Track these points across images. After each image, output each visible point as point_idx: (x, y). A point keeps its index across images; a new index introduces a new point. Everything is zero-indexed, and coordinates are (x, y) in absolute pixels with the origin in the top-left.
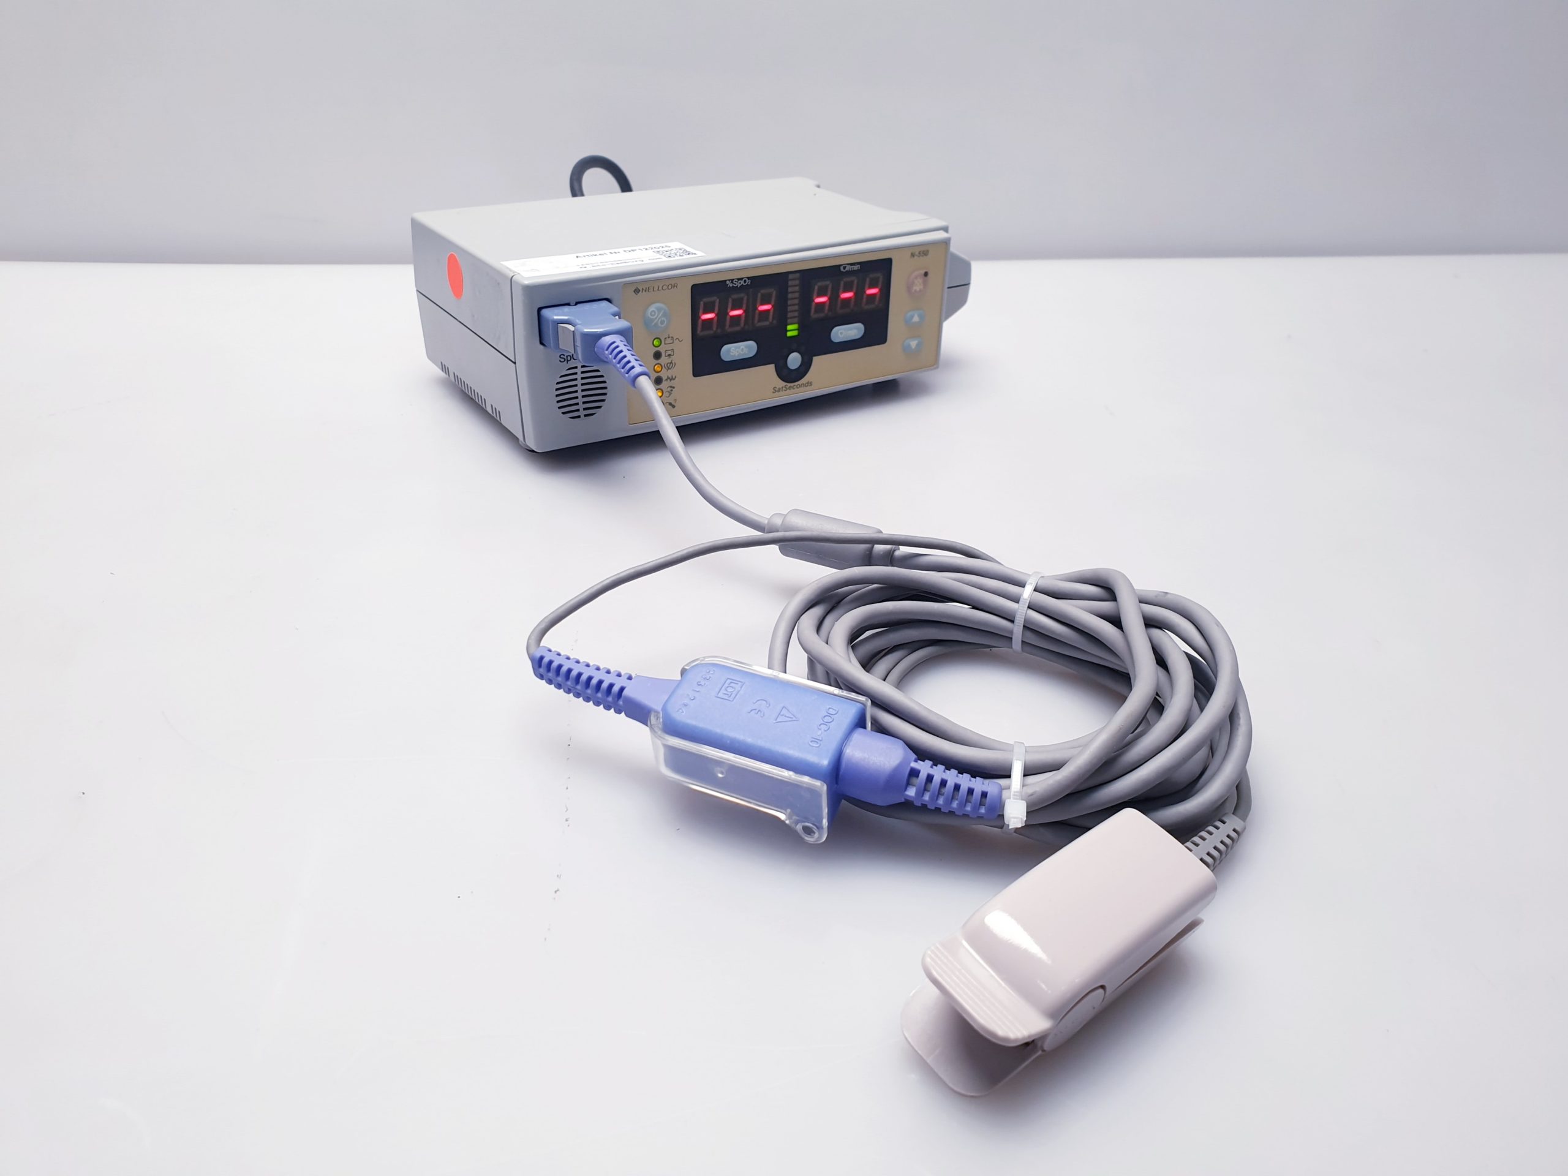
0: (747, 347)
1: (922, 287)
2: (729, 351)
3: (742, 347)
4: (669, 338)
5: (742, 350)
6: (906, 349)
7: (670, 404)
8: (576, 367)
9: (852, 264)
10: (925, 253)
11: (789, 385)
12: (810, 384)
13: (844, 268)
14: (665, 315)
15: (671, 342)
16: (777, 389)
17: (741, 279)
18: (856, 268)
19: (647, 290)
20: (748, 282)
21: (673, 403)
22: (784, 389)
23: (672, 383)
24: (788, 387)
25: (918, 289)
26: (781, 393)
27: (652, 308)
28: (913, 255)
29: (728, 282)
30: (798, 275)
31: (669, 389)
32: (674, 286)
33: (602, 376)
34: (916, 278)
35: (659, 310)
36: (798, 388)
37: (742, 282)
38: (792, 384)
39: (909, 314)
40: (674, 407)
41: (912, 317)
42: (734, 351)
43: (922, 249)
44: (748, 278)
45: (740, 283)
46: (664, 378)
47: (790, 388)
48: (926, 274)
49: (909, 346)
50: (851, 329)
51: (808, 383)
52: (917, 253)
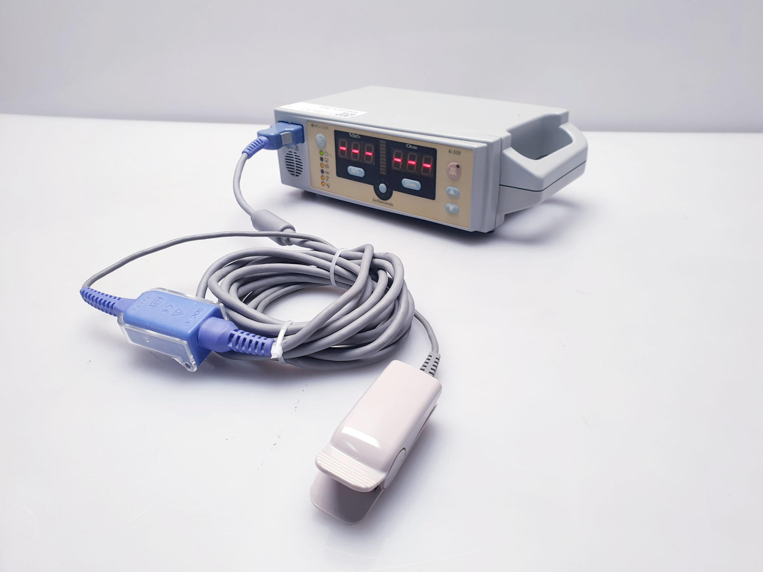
0: (359, 171)
1: (455, 174)
2: (350, 169)
3: (356, 170)
4: (326, 152)
5: (356, 171)
6: (447, 209)
7: (327, 185)
8: (292, 152)
9: (413, 145)
10: (459, 153)
11: (381, 200)
12: (391, 205)
13: (408, 146)
14: (323, 140)
15: (327, 155)
16: (375, 200)
17: (356, 134)
18: (415, 148)
19: (316, 126)
20: (359, 137)
21: (329, 185)
22: (378, 201)
23: (328, 175)
24: (380, 201)
25: (453, 174)
26: (376, 203)
27: (318, 136)
28: (450, 151)
29: (350, 134)
30: (384, 142)
31: (327, 178)
32: (327, 128)
33: (300, 160)
34: (451, 166)
35: (320, 137)
36: (385, 204)
37: (357, 136)
38: (383, 201)
39: (449, 188)
40: (329, 187)
41: (449, 190)
42: (354, 170)
43: (456, 150)
44: (360, 135)
45: (356, 136)
46: (325, 171)
47: (381, 202)
48: (458, 166)
49: (448, 208)
50: (412, 183)
51: (391, 204)
52: (453, 151)
